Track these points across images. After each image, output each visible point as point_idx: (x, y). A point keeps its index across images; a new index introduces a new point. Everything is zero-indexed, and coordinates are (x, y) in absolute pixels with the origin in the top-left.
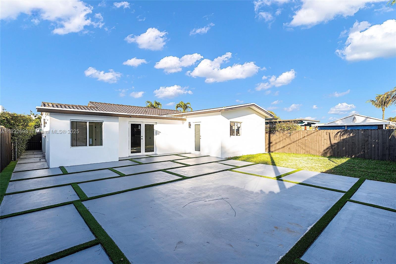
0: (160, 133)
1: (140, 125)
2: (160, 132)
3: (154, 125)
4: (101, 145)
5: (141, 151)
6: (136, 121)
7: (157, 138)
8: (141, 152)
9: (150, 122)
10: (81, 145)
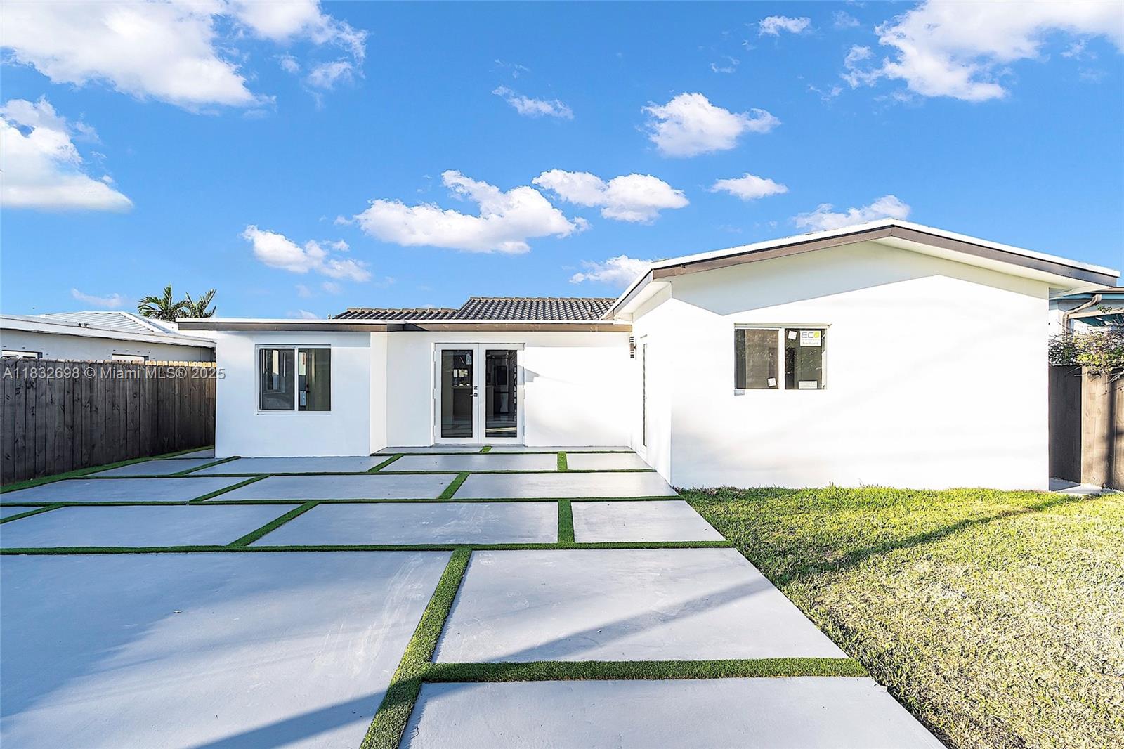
0: (535, 378)
1: (471, 352)
2: (538, 375)
3: (516, 351)
4: (327, 408)
5: (472, 434)
6: (459, 341)
7: (527, 395)
8: (472, 437)
9: (502, 341)
10: (274, 407)
